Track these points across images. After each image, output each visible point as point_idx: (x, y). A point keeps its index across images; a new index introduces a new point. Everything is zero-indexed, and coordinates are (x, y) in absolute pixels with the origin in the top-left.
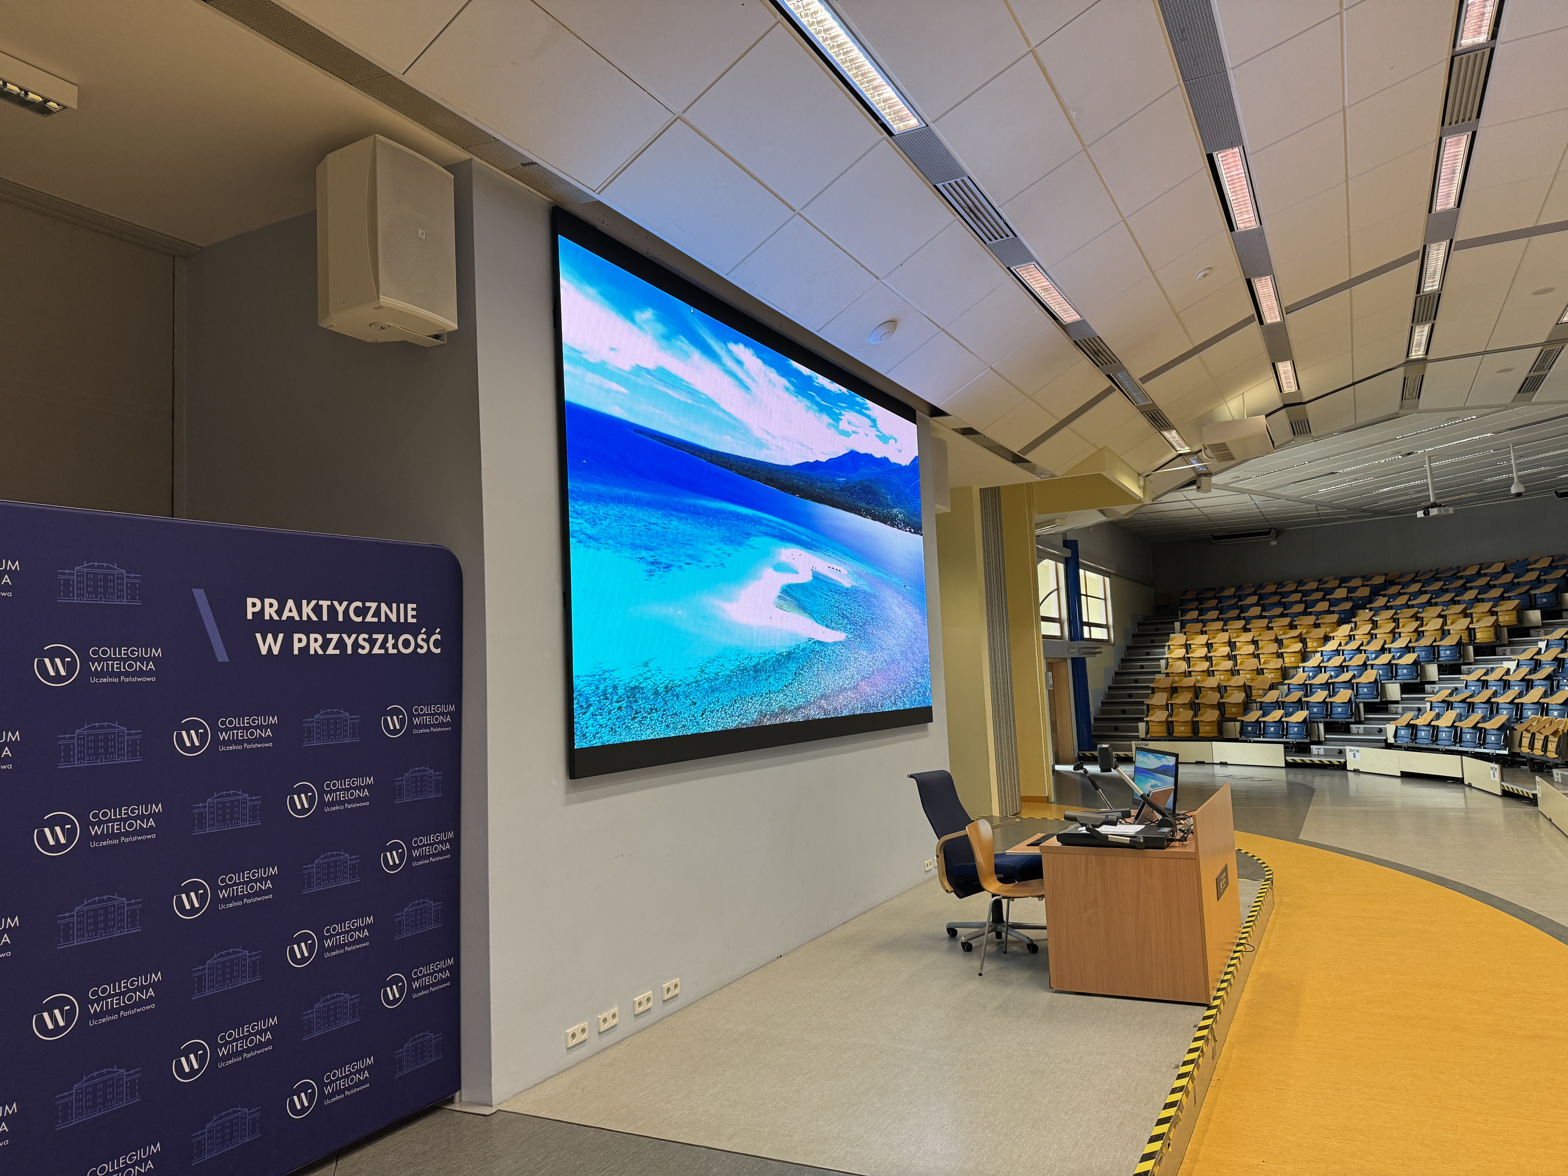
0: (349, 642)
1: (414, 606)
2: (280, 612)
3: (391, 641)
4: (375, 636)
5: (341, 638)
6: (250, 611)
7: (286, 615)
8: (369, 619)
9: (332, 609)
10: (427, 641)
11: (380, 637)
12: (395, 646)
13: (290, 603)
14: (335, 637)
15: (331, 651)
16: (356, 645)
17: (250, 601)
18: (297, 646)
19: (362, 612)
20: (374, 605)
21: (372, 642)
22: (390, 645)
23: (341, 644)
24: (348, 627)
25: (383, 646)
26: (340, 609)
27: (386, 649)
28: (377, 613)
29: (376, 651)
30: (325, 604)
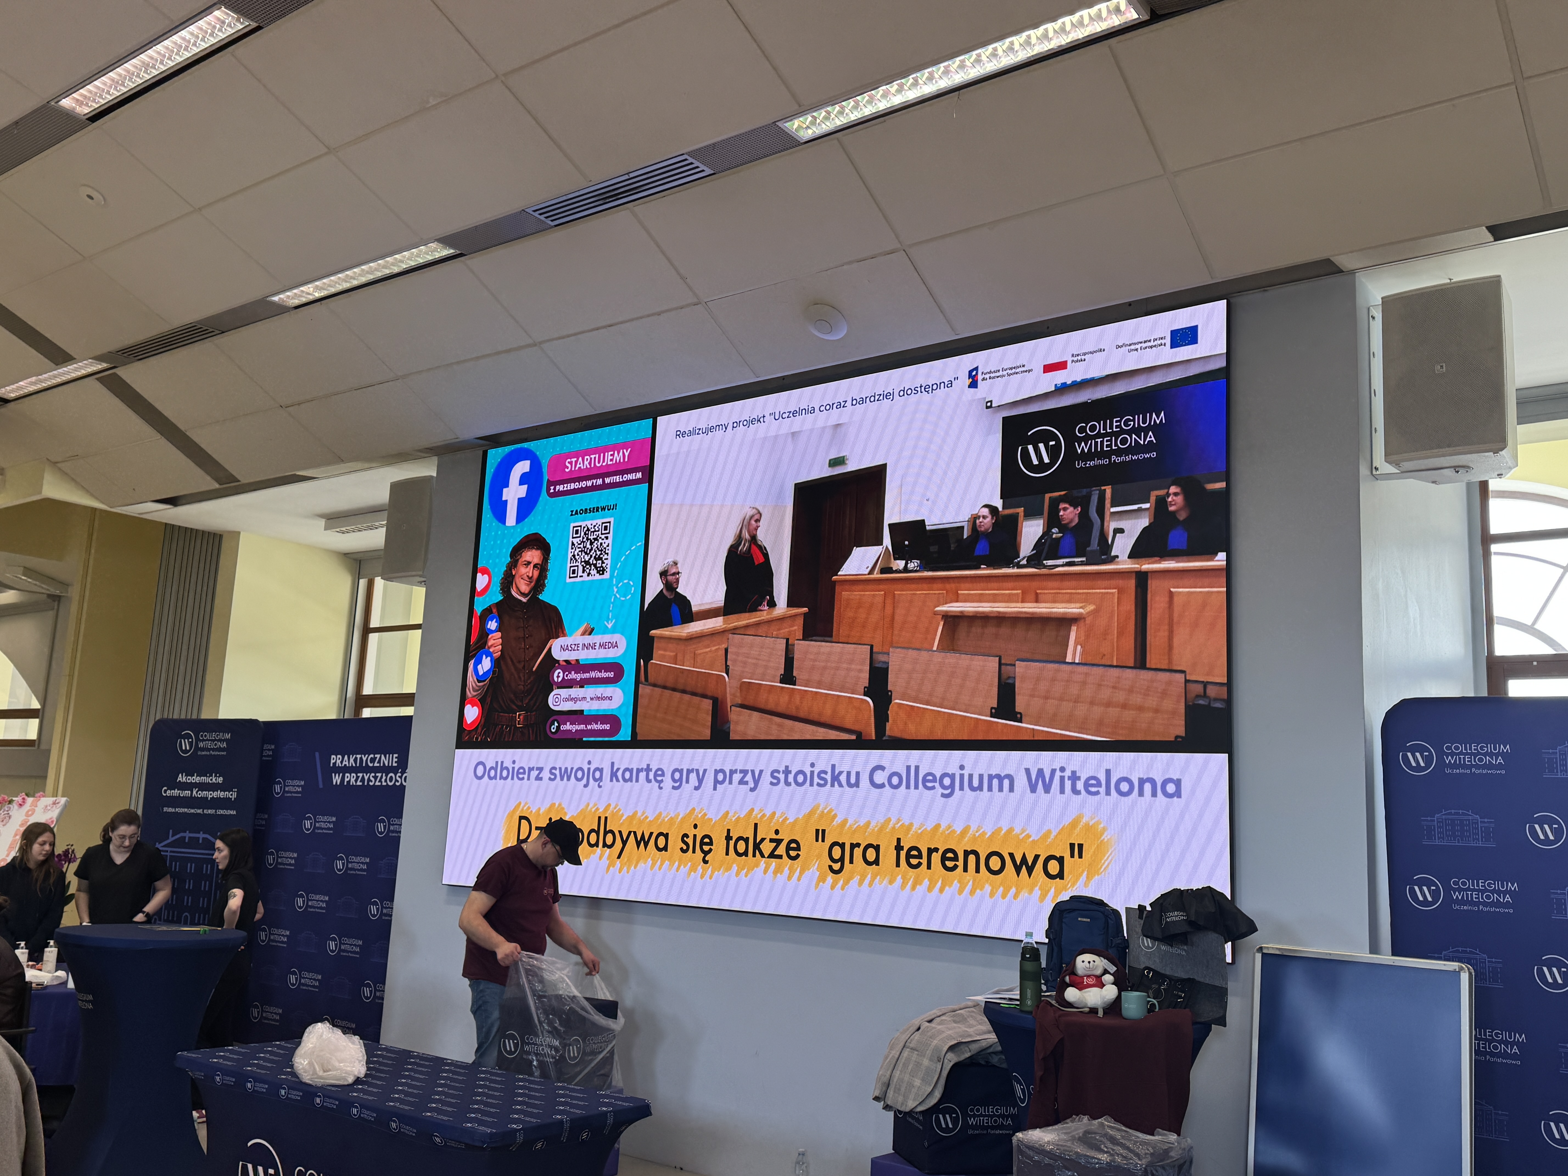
0: (366, 778)
1: (396, 755)
2: (342, 762)
3: (384, 778)
4: (377, 774)
5: (363, 776)
6: (332, 761)
7: (344, 763)
8: (376, 764)
9: (361, 759)
10: (401, 777)
11: (379, 775)
12: (386, 781)
13: (346, 756)
14: (360, 775)
15: (359, 783)
16: (369, 780)
17: (333, 756)
18: (346, 780)
19: (373, 760)
20: (378, 756)
21: (375, 778)
22: (383, 780)
23: (363, 780)
24: (367, 770)
25: (380, 781)
26: (364, 759)
27: (382, 783)
28: (379, 762)
29: (378, 783)
30: (359, 756)
